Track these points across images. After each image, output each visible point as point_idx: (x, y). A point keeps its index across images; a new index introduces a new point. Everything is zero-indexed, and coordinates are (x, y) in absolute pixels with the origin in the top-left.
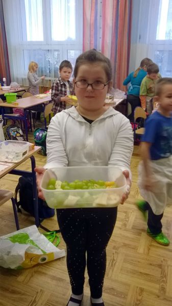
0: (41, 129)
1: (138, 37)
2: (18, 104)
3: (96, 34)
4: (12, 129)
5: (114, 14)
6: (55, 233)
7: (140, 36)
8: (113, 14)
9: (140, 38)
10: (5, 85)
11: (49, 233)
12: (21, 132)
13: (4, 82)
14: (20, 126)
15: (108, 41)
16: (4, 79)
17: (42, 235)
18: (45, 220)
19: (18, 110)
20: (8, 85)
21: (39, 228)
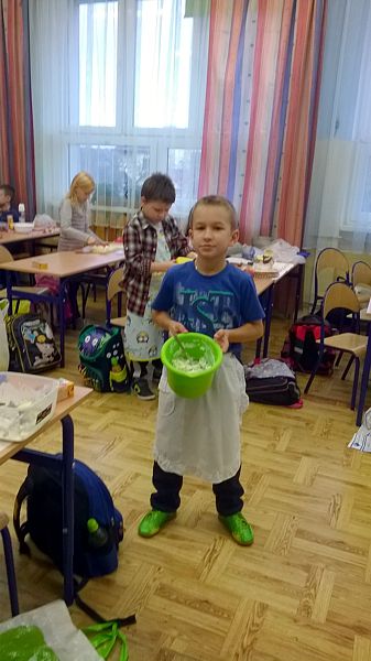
0: (97, 328)
1: (334, 125)
2: (46, 266)
3: (236, 113)
4: (28, 324)
5: (281, 71)
6: (115, 626)
7: (337, 122)
8: (277, 71)
9: (337, 127)
10: (22, 219)
11: (99, 627)
12: (48, 331)
13: (20, 214)
14: (49, 319)
15: (262, 131)
16: (22, 207)
17: (80, 632)
18: (90, 584)
19: (46, 279)
20: (29, 220)
21: (74, 607)
